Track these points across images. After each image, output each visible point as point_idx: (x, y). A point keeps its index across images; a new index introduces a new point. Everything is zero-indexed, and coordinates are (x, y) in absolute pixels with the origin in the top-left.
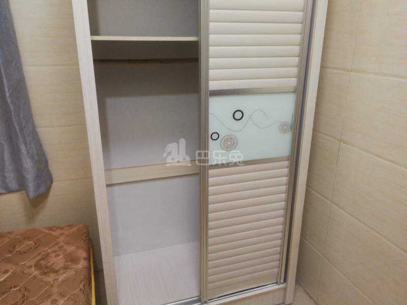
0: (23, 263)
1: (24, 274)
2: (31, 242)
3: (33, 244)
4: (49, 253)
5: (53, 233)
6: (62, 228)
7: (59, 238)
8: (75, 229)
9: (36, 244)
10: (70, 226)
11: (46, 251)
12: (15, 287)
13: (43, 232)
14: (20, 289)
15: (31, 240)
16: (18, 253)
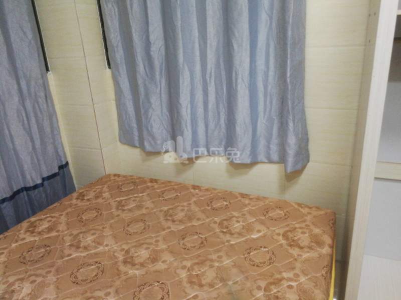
0: (273, 229)
1: (273, 238)
2: (282, 212)
3: (283, 214)
4: (295, 228)
5: (302, 210)
6: (310, 208)
7: (306, 216)
8: (322, 212)
9: (285, 215)
10: (318, 208)
11: (294, 225)
12: (265, 247)
13: (293, 206)
14: (268, 251)
15: (282, 210)
16: (270, 218)
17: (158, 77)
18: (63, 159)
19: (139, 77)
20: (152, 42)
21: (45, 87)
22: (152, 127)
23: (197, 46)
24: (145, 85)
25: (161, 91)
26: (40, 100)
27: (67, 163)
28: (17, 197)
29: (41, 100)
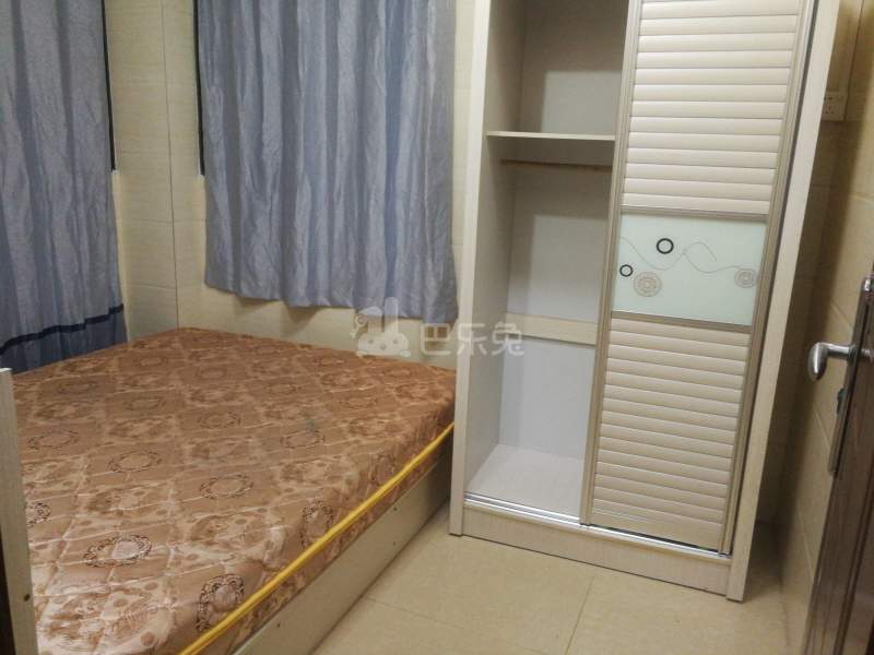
17: (269, 190)
18: (116, 299)
19: (242, 188)
20: (266, 143)
21: (108, 189)
22: (254, 260)
23: (324, 153)
24: (250, 199)
25: (271, 210)
26: (98, 207)
27: (122, 307)
28: (47, 337)
29: (100, 208)
